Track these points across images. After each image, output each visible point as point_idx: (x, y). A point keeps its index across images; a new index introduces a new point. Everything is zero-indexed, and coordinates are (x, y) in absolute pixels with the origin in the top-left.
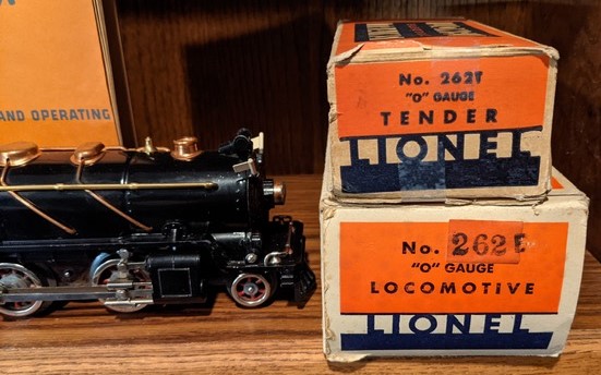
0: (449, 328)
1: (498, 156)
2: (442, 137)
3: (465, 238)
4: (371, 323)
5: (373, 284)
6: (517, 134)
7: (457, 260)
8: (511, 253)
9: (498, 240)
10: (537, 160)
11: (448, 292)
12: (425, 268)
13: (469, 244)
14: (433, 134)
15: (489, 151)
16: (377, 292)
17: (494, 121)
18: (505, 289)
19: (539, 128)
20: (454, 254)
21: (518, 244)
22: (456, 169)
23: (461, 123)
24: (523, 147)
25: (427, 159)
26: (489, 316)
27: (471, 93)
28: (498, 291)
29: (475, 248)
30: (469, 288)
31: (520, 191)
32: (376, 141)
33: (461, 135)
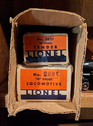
0: (44, 94)
1: (58, 55)
2: (46, 51)
3: (46, 72)
4: (27, 92)
5: (27, 82)
6: (61, 51)
7: (45, 77)
8: (56, 76)
9: (53, 73)
10: (66, 56)
11: (43, 85)
12: (38, 79)
13: (47, 74)
14: (44, 51)
15: (56, 54)
16: (28, 85)
17: (57, 48)
18: (55, 84)
19: (66, 50)
20: (44, 76)
21: (57, 74)
22: (49, 58)
23: (50, 49)
24: (63, 54)
25: (43, 56)
26: (52, 91)
27: (52, 43)
28: (54, 85)
29: (48, 75)
30: (48, 84)
31: (63, 63)
32: (33, 52)
33: (50, 51)
